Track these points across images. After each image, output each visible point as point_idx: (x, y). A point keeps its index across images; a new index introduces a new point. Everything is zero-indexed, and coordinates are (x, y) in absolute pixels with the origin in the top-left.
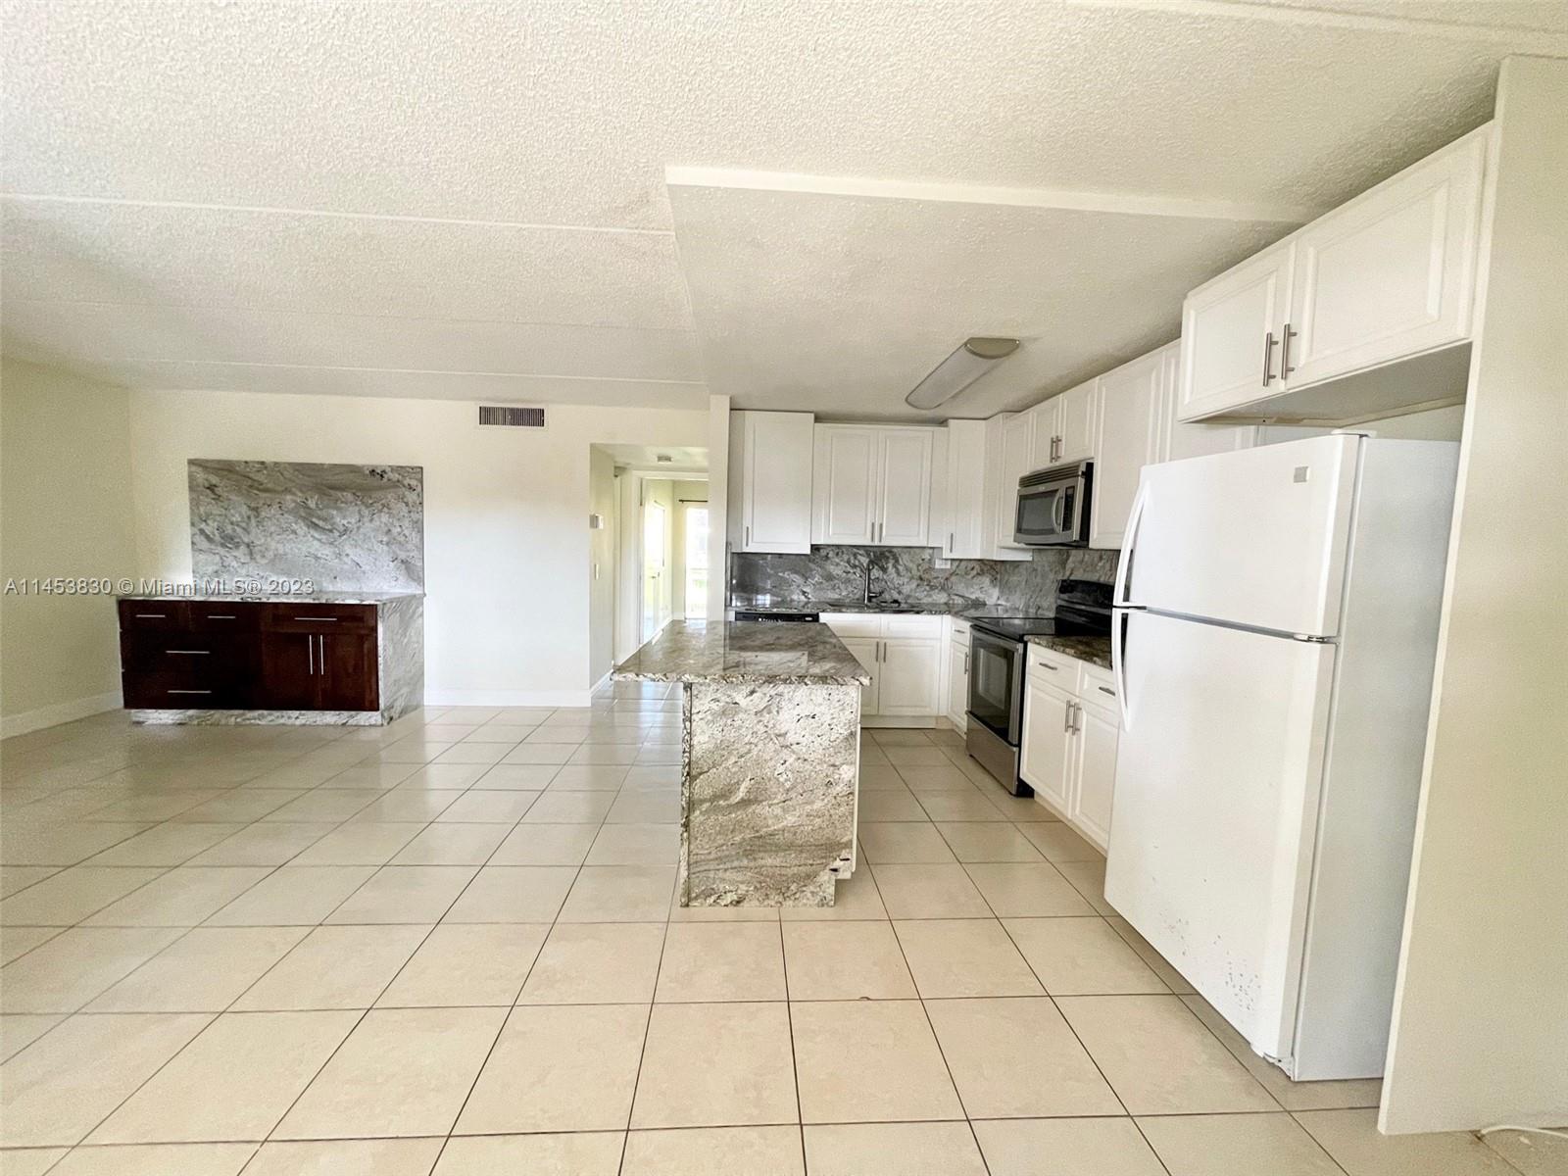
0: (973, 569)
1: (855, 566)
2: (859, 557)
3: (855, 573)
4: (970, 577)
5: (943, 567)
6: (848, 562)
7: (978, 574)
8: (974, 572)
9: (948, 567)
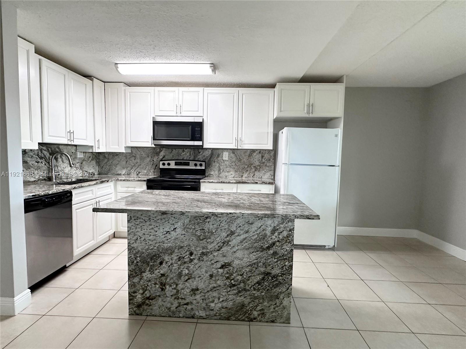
0: (90, 157)
1: (41, 158)
2: (44, 151)
3: (42, 162)
4: (89, 161)
5: (80, 157)
6: (38, 155)
7: (92, 160)
8: (90, 159)
9: (82, 156)
